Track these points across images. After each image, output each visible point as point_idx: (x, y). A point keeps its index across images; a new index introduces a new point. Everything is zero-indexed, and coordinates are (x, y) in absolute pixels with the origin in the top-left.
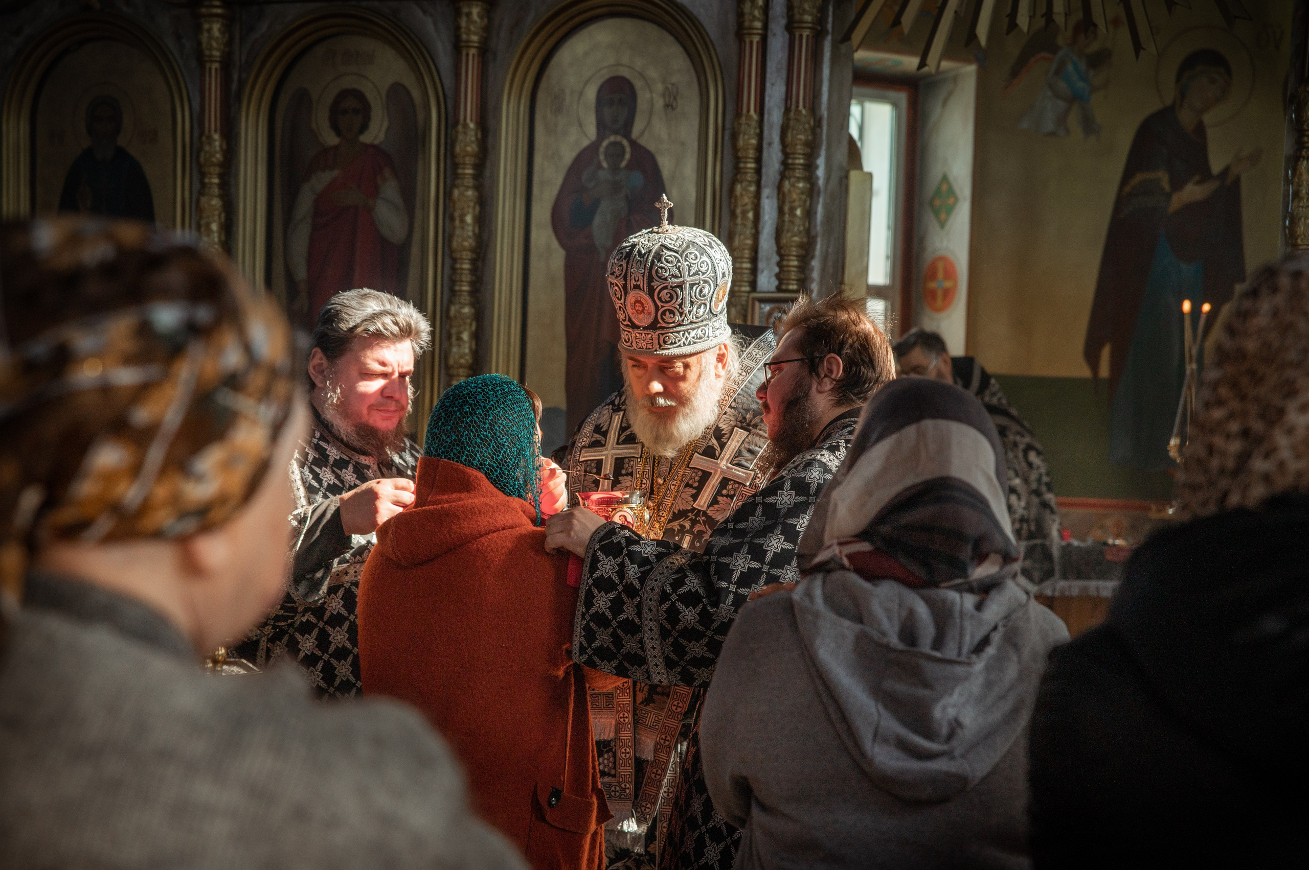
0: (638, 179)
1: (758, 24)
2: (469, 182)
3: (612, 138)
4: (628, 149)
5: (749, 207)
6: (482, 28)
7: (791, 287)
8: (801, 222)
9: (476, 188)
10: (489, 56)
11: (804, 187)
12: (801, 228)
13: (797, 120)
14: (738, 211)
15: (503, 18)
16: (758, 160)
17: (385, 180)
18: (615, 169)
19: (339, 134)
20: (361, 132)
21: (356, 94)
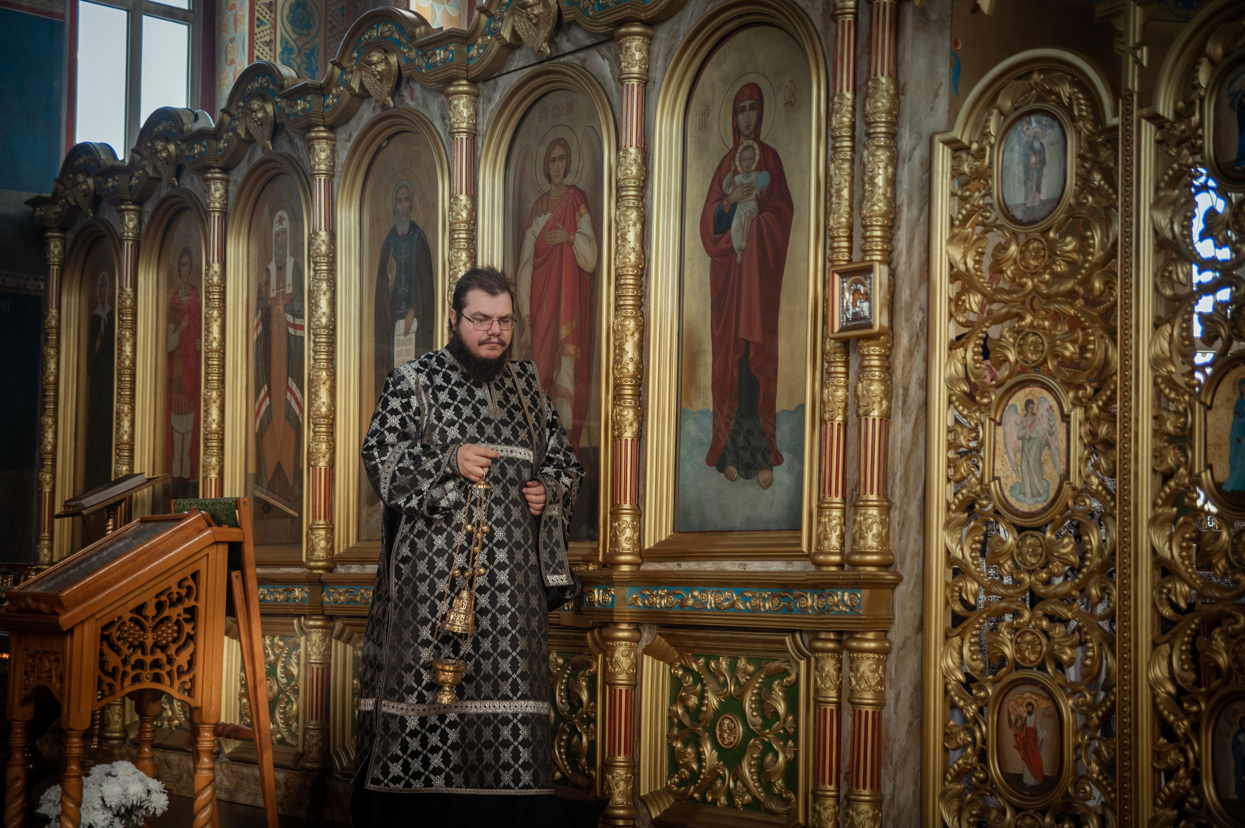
0: (763, 179)
1: (852, 4)
2: (632, 202)
3: (745, 144)
4: (757, 151)
5: (845, 184)
6: (641, 60)
7: (875, 258)
8: (881, 191)
9: (638, 208)
10: (650, 85)
11: (883, 156)
12: (881, 197)
13: (875, 88)
14: (833, 191)
15: (659, 49)
16: (853, 138)
17: (581, 215)
18: (748, 173)
19: (550, 181)
20: (565, 176)
21: (562, 143)
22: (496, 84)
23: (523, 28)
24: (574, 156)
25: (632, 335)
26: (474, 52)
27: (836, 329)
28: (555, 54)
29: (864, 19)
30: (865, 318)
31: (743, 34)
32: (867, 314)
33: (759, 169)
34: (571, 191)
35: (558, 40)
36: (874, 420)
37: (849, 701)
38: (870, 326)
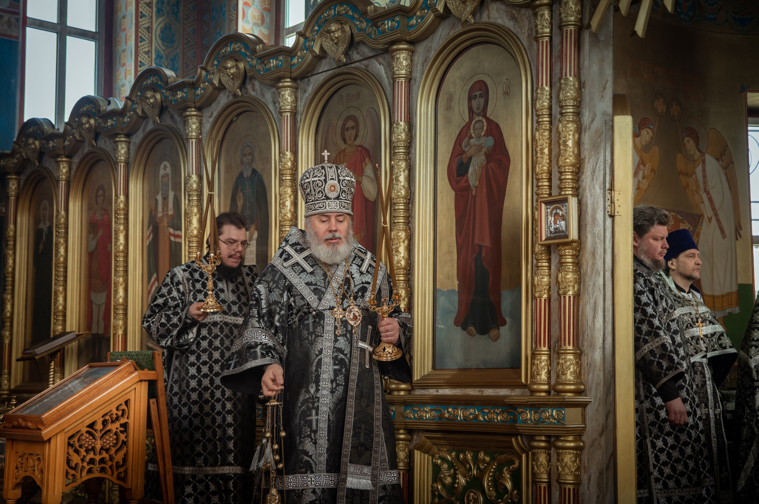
0: (490, 141)
1: (548, 30)
2: (402, 156)
3: (477, 119)
4: (485, 124)
5: (546, 145)
6: (407, 66)
7: (567, 193)
8: (571, 150)
9: (406, 160)
10: (412, 82)
11: (571, 127)
12: (571, 154)
13: (566, 84)
14: (538, 149)
15: (419, 58)
16: (550, 115)
17: (366, 165)
18: (479, 137)
19: (345, 142)
20: (355, 139)
21: (352, 118)
22: (309, 81)
23: (328, 45)
24: (361, 127)
25: (404, 242)
26: (295, 61)
27: (544, 238)
28: (349, 62)
29: (556, 40)
30: (563, 231)
31: (474, 49)
32: (564, 229)
33: (487, 135)
34: (359, 149)
35: (350, 53)
36: (570, 297)
37: (557, 481)
38: (567, 237)
